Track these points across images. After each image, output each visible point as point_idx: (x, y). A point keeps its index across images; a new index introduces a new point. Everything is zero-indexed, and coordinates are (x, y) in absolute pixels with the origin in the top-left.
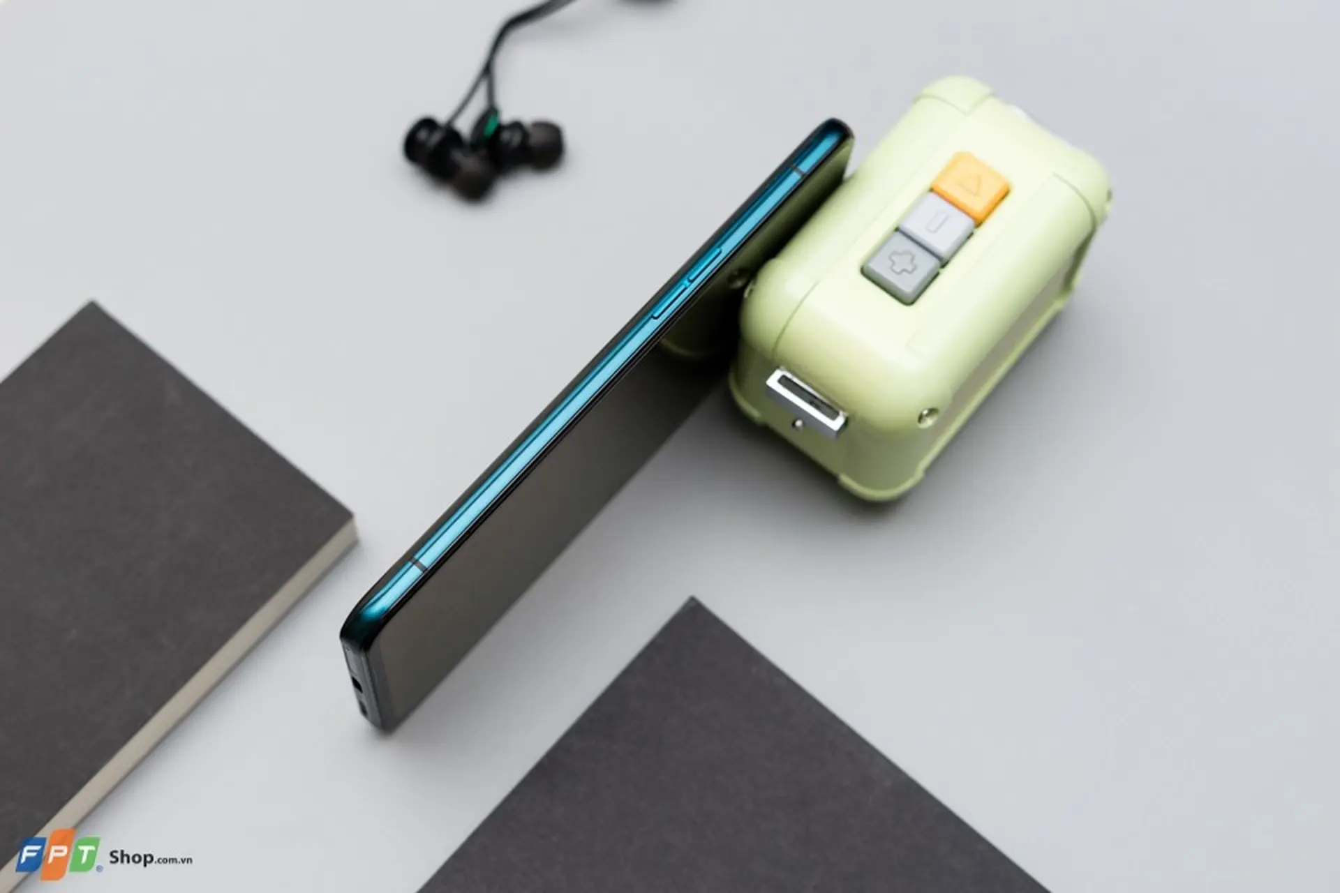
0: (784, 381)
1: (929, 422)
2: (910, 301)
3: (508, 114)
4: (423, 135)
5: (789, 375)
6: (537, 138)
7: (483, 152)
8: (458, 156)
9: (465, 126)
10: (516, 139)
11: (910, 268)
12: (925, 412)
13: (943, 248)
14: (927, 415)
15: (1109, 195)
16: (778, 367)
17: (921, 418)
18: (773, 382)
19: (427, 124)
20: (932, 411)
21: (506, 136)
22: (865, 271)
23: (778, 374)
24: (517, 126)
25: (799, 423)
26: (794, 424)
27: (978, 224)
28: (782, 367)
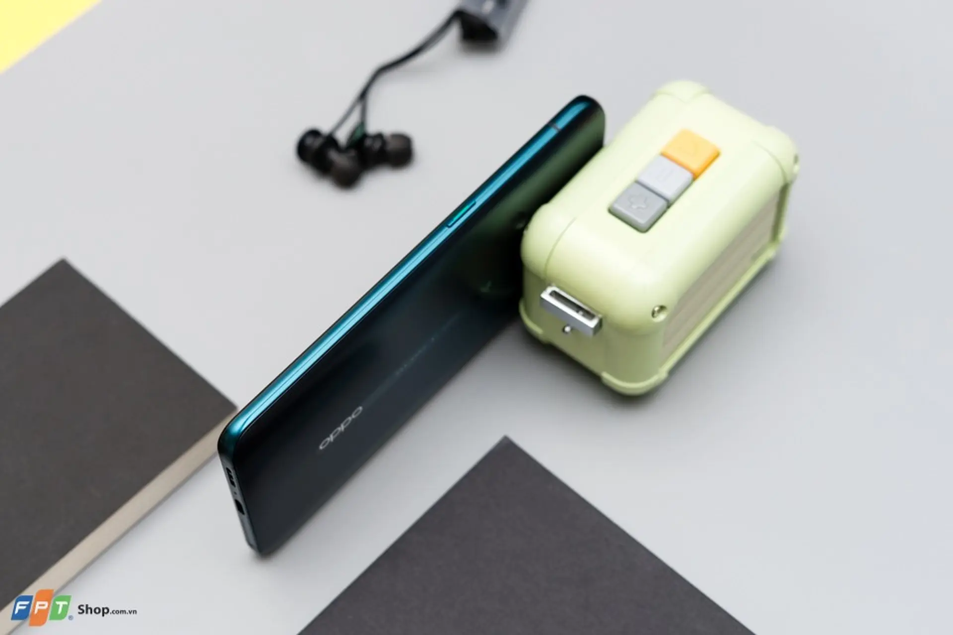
0: (555, 294)
1: (661, 317)
2: (645, 230)
3: (373, 127)
4: (309, 141)
5: (557, 290)
6: (392, 146)
7: (353, 153)
8: (333, 155)
9: (342, 136)
10: (377, 145)
11: (643, 206)
12: (657, 309)
13: (669, 193)
14: (659, 311)
15: (796, 159)
16: (550, 285)
17: (653, 314)
18: (546, 296)
19: (314, 133)
20: (662, 308)
21: (368, 142)
22: (612, 210)
23: (550, 290)
24: (380, 136)
25: (567, 329)
26: (563, 330)
27: (695, 177)
28: (553, 284)
